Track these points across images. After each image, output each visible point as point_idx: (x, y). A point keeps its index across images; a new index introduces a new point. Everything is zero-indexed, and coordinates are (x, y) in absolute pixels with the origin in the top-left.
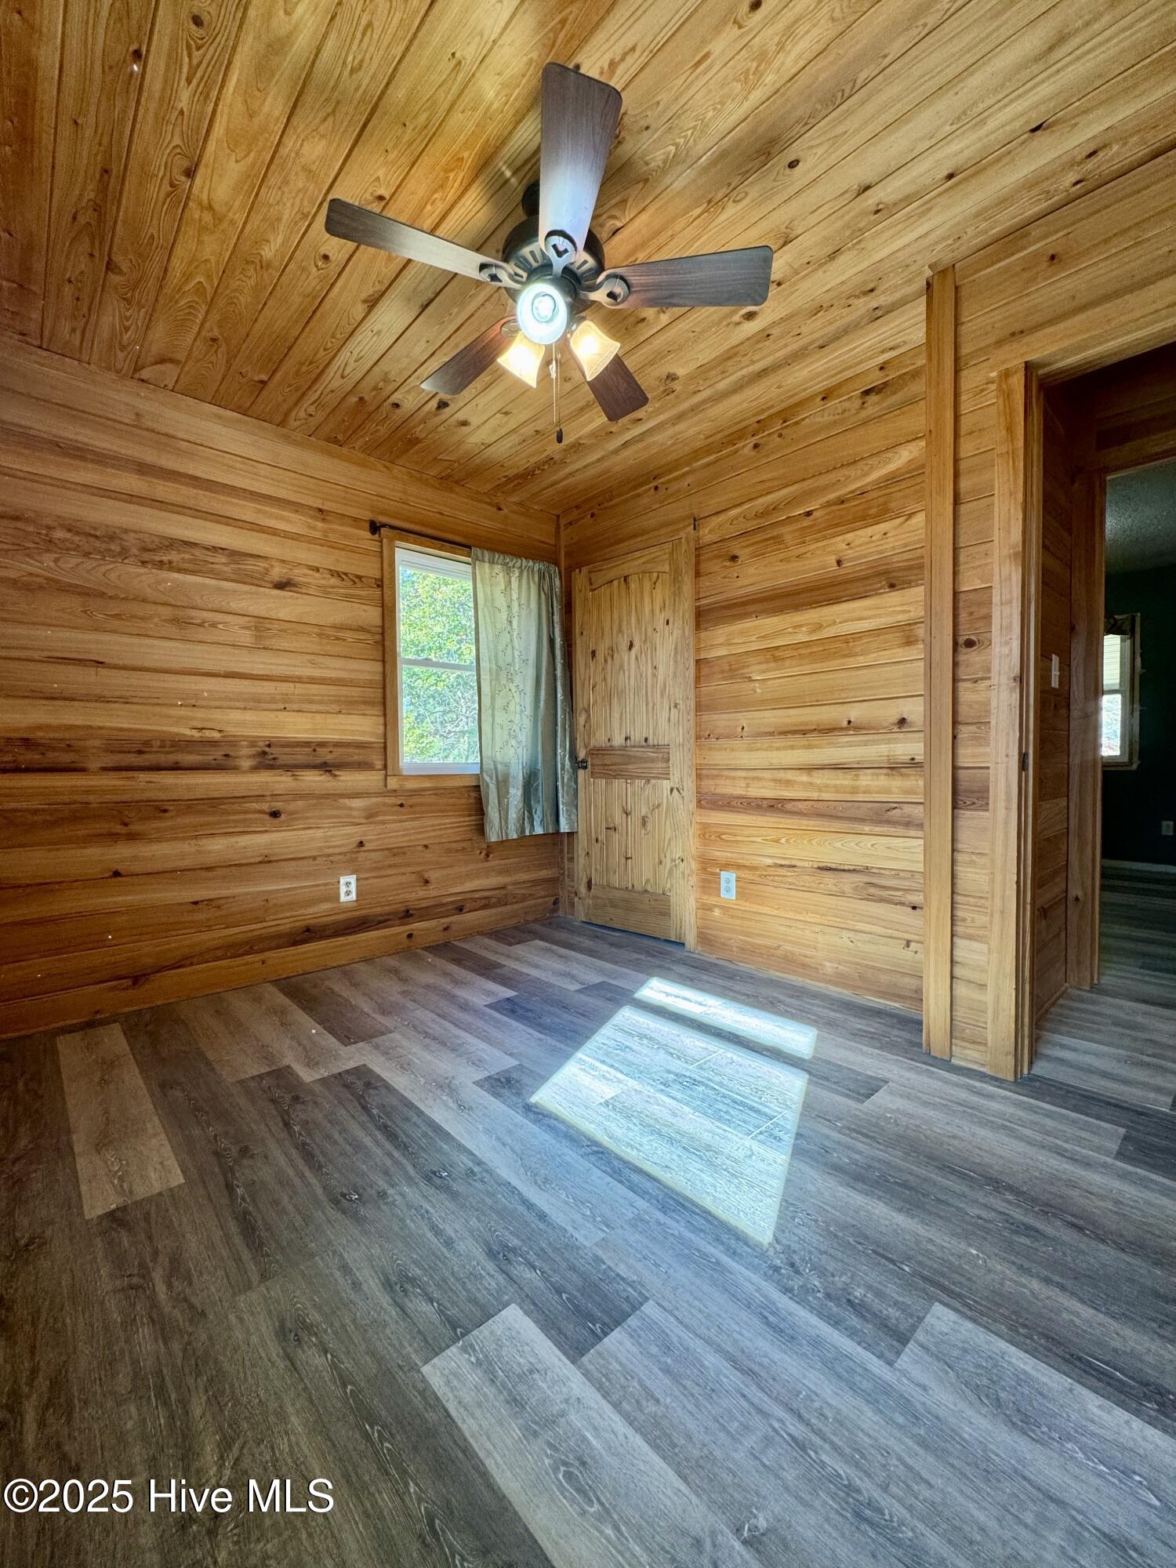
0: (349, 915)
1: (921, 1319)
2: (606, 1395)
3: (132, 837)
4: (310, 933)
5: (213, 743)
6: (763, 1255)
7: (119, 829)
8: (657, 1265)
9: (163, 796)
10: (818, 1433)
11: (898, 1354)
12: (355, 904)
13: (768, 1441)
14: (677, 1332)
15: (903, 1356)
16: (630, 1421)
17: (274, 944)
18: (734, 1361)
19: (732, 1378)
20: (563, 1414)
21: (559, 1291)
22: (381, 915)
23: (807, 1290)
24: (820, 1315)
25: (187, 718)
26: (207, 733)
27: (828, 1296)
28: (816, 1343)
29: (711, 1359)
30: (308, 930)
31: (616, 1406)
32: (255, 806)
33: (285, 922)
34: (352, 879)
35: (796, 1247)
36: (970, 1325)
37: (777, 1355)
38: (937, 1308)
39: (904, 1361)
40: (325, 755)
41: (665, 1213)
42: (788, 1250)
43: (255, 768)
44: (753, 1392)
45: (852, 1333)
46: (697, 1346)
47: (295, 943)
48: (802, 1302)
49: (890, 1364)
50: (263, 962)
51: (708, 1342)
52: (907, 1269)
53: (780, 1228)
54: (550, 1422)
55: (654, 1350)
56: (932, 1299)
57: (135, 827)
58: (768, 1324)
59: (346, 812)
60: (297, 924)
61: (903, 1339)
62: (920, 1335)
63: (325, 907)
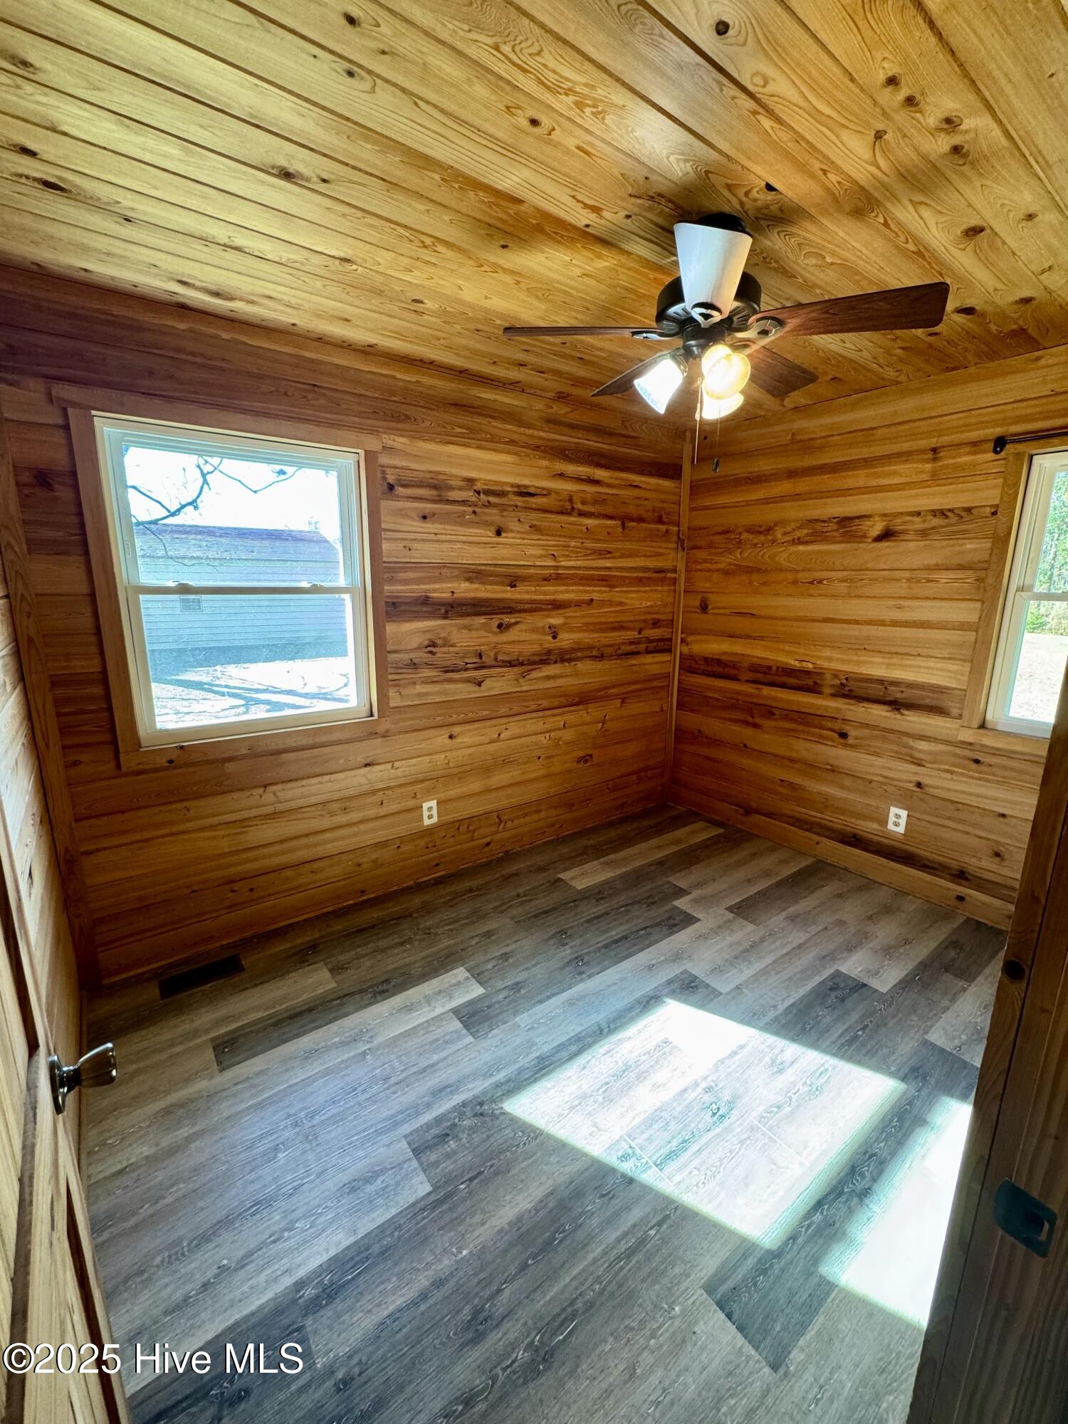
0: (894, 843)
1: (425, 1171)
2: (433, 1019)
3: (755, 726)
4: (855, 840)
5: (808, 673)
6: (493, 1101)
7: (750, 719)
8: (497, 1046)
9: (774, 704)
10: (388, 1089)
11: (409, 1144)
12: (901, 837)
13: (393, 1068)
14: (454, 1047)
15: (406, 1146)
16: (419, 1025)
17: (827, 833)
18: (432, 1065)
19: (423, 1064)
20: (430, 1005)
21: (488, 1007)
22: (929, 860)
23: (462, 1115)
24: (444, 1115)
25: (795, 653)
26: (805, 664)
27: (456, 1125)
28: (429, 1106)
29: (435, 1058)
30: (855, 836)
31: (427, 1021)
32: (829, 724)
33: (837, 821)
34: (904, 813)
35: (497, 1123)
36: (412, 1200)
37: (429, 1084)
38: (427, 1188)
39: (404, 1144)
40: (895, 693)
41: (537, 1058)
42: (494, 1117)
43: (833, 695)
44: (414, 1069)
45: (428, 1127)
46: (444, 1054)
47: (843, 842)
48: (454, 1109)
49: (406, 1137)
50: (818, 843)
51: (445, 1059)
52: (462, 1186)
53: (513, 1120)
54: (428, 1002)
55: (448, 1037)
56: (436, 1188)
57: (758, 720)
58: (446, 1087)
59: (908, 750)
60: (848, 829)
61: (417, 1152)
62: (415, 1163)
63: (874, 826)
